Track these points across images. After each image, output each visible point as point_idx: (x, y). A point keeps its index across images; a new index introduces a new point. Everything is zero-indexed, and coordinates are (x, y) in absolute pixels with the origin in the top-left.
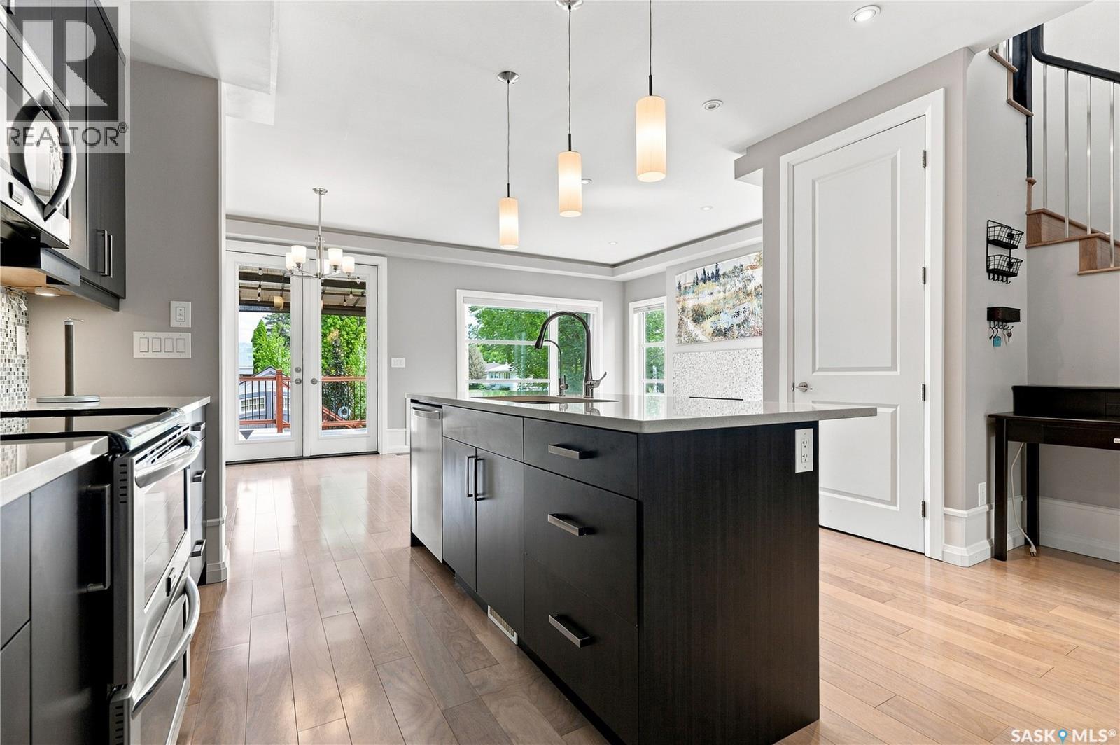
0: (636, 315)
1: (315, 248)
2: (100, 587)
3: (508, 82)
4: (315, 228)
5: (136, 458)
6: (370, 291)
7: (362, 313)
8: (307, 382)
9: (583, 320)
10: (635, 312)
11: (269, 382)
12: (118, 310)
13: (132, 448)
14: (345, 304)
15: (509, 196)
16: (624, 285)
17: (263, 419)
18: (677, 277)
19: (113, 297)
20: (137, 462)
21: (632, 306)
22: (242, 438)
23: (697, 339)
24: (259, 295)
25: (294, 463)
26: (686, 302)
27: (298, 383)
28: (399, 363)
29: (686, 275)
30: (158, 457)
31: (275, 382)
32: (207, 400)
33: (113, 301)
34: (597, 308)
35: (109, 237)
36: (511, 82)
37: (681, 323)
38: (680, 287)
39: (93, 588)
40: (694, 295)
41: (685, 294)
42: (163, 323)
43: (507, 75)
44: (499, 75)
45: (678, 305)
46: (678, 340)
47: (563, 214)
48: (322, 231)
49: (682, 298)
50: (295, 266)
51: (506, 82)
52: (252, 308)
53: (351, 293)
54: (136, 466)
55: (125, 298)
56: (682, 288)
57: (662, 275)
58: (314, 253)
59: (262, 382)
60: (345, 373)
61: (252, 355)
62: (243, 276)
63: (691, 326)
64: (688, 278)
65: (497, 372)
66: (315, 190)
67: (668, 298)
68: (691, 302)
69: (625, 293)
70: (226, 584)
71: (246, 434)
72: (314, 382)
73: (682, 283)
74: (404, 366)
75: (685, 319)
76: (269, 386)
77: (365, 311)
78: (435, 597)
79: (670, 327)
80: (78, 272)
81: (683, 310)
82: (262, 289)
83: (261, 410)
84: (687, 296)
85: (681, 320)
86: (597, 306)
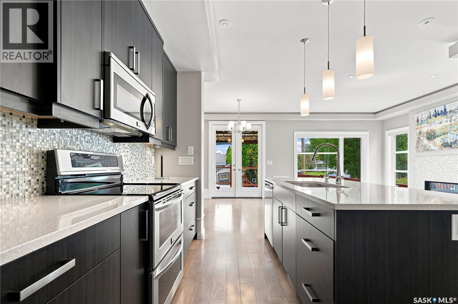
0: (390, 137)
1: (237, 121)
2: (145, 240)
3: (305, 43)
4: (237, 113)
5: (155, 203)
6: (259, 135)
7: (256, 143)
8: (237, 170)
9: (357, 141)
10: (389, 135)
11: (228, 169)
12: (175, 150)
13: (154, 200)
14: (252, 140)
15: (305, 93)
16: (383, 122)
17: (226, 182)
18: (415, 115)
19: (173, 146)
20: (156, 204)
21: (387, 132)
22: (217, 189)
23: (430, 149)
24: (224, 139)
25: (232, 199)
26: (422, 129)
27: (234, 171)
28: (270, 163)
29: (422, 113)
30: (167, 201)
31: (230, 169)
32: (197, 179)
33: (173, 147)
34: (366, 135)
35: (171, 128)
36: (306, 43)
37: (419, 140)
38: (418, 120)
39: (143, 240)
40: (428, 124)
41: (421, 124)
42: (185, 153)
43: (303, 40)
44: (300, 41)
45: (416, 130)
46: (417, 149)
47: (325, 99)
48: (240, 114)
49: (419, 126)
50: (231, 129)
51: (304, 43)
52: (222, 143)
53: (254, 135)
54: (155, 205)
55: (176, 146)
56: (419, 121)
57: (406, 115)
58: (237, 122)
59: (226, 169)
60: (254, 166)
61: (225, 158)
62: (217, 132)
63: (426, 142)
64: (425, 115)
65: (321, 164)
66: (237, 100)
67: (409, 127)
68: (425, 128)
69: (383, 125)
70: (202, 241)
71: (218, 188)
72: (239, 170)
73: (419, 119)
74: (272, 164)
75: (422, 138)
76: (228, 170)
77: (257, 142)
78: (269, 262)
79: (411, 143)
80: (160, 141)
81: (420, 133)
82: (224, 136)
83: (226, 179)
84: (423, 125)
85: (419, 138)
86: (365, 134)
